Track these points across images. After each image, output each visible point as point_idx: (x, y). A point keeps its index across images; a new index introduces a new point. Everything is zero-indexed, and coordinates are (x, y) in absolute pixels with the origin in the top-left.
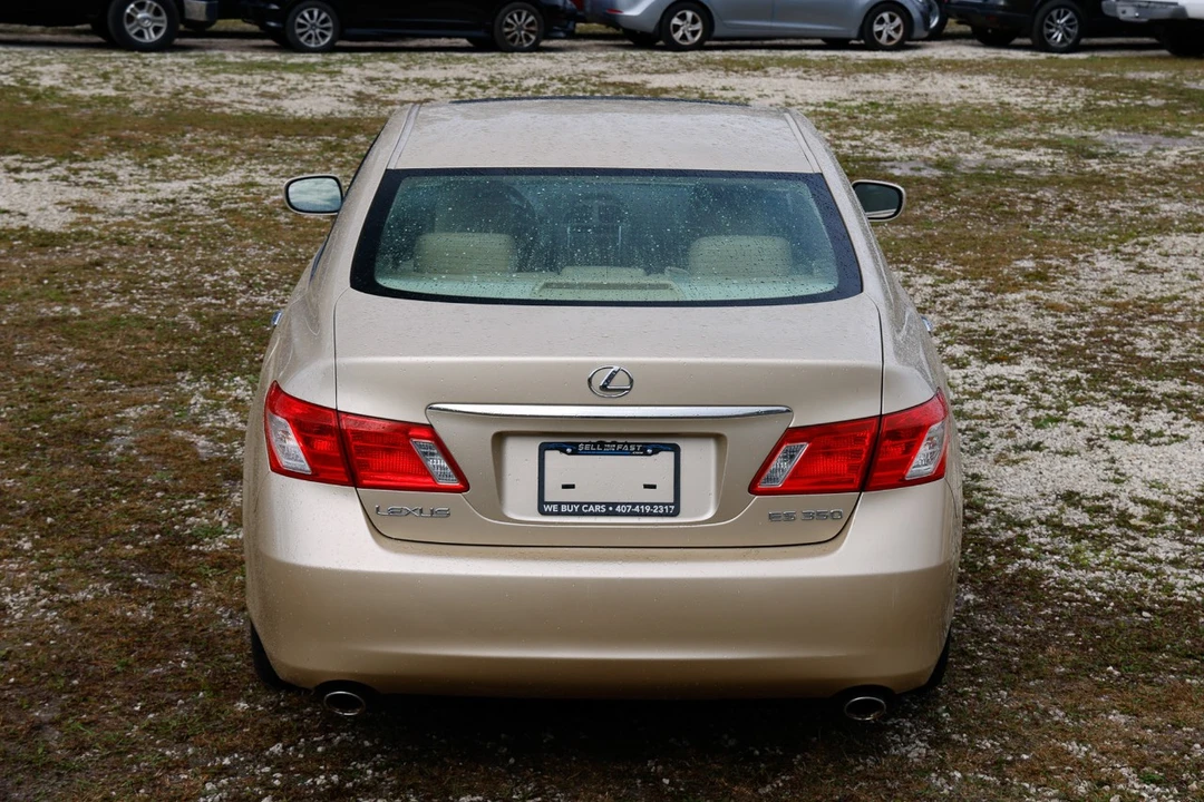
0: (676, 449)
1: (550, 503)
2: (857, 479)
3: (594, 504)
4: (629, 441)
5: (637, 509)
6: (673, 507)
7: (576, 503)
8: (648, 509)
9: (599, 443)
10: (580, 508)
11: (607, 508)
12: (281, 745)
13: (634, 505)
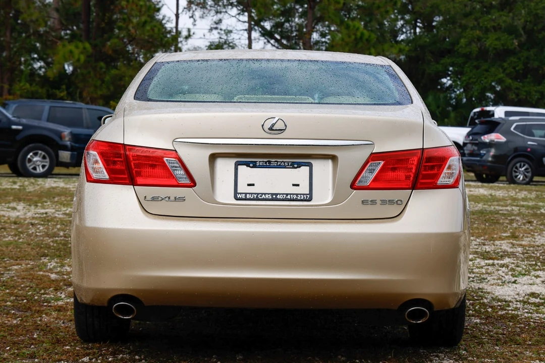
0: (310, 165)
1: (241, 193)
2: (410, 184)
3: (265, 194)
4: (284, 161)
5: (289, 197)
6: (309, 196)
7: (255, 194)
8: (295, 197)
9: (268, 161)
10: (257, 197)
11: (272, 196)
12: (88, 357)
13: (287, 195)
